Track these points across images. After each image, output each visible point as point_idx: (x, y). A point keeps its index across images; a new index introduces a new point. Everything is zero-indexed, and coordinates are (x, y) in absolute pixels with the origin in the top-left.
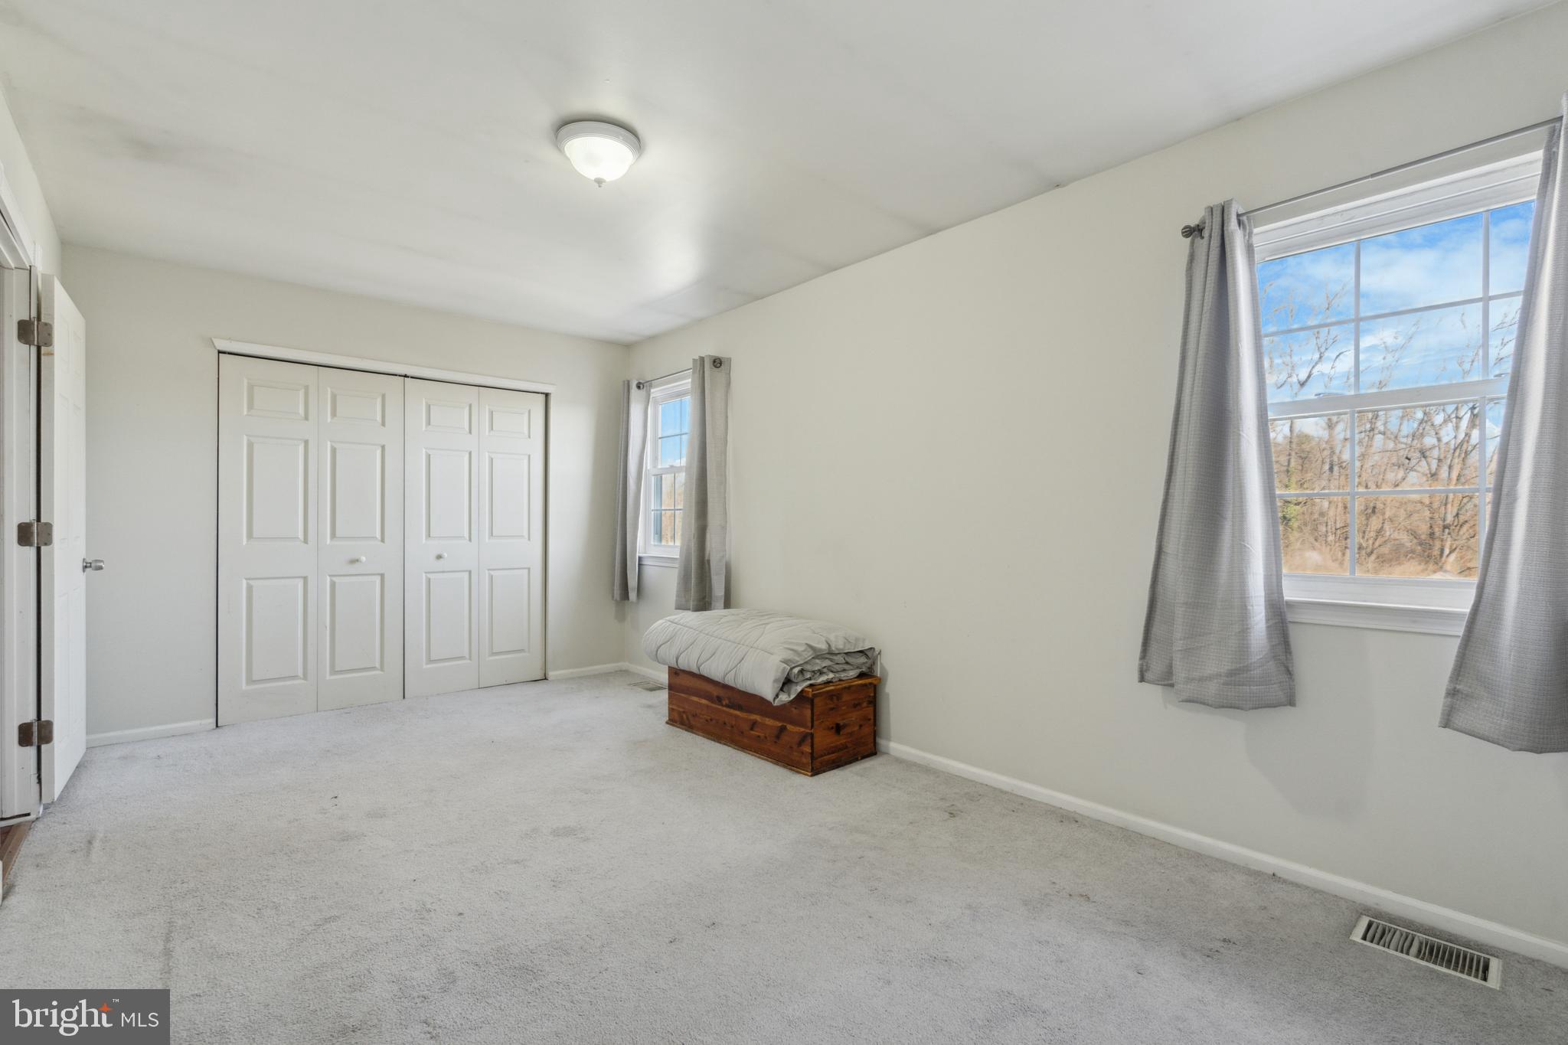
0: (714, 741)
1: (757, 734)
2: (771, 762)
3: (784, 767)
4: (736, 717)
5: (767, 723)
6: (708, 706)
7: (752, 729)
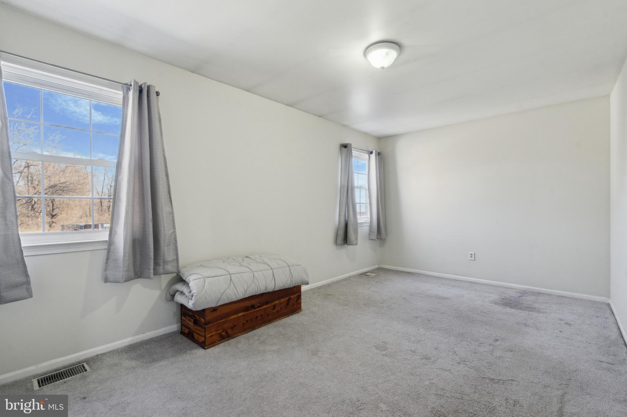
0: (251, 331)
1: (277, 310)
2: (286, 317)
3: (292, 315)
4: (265, 309)
5: (282, 301)
6: (243, 316)
7: (274, 309)
